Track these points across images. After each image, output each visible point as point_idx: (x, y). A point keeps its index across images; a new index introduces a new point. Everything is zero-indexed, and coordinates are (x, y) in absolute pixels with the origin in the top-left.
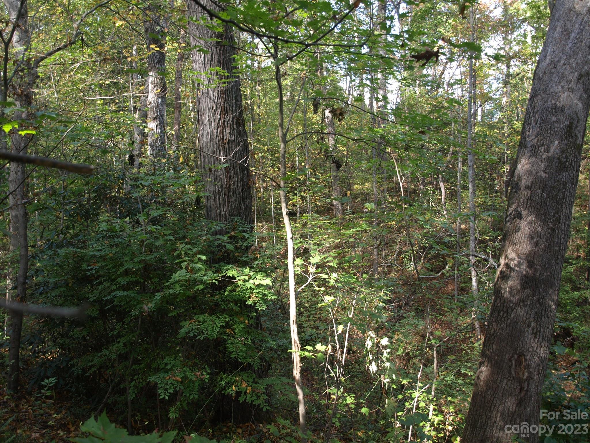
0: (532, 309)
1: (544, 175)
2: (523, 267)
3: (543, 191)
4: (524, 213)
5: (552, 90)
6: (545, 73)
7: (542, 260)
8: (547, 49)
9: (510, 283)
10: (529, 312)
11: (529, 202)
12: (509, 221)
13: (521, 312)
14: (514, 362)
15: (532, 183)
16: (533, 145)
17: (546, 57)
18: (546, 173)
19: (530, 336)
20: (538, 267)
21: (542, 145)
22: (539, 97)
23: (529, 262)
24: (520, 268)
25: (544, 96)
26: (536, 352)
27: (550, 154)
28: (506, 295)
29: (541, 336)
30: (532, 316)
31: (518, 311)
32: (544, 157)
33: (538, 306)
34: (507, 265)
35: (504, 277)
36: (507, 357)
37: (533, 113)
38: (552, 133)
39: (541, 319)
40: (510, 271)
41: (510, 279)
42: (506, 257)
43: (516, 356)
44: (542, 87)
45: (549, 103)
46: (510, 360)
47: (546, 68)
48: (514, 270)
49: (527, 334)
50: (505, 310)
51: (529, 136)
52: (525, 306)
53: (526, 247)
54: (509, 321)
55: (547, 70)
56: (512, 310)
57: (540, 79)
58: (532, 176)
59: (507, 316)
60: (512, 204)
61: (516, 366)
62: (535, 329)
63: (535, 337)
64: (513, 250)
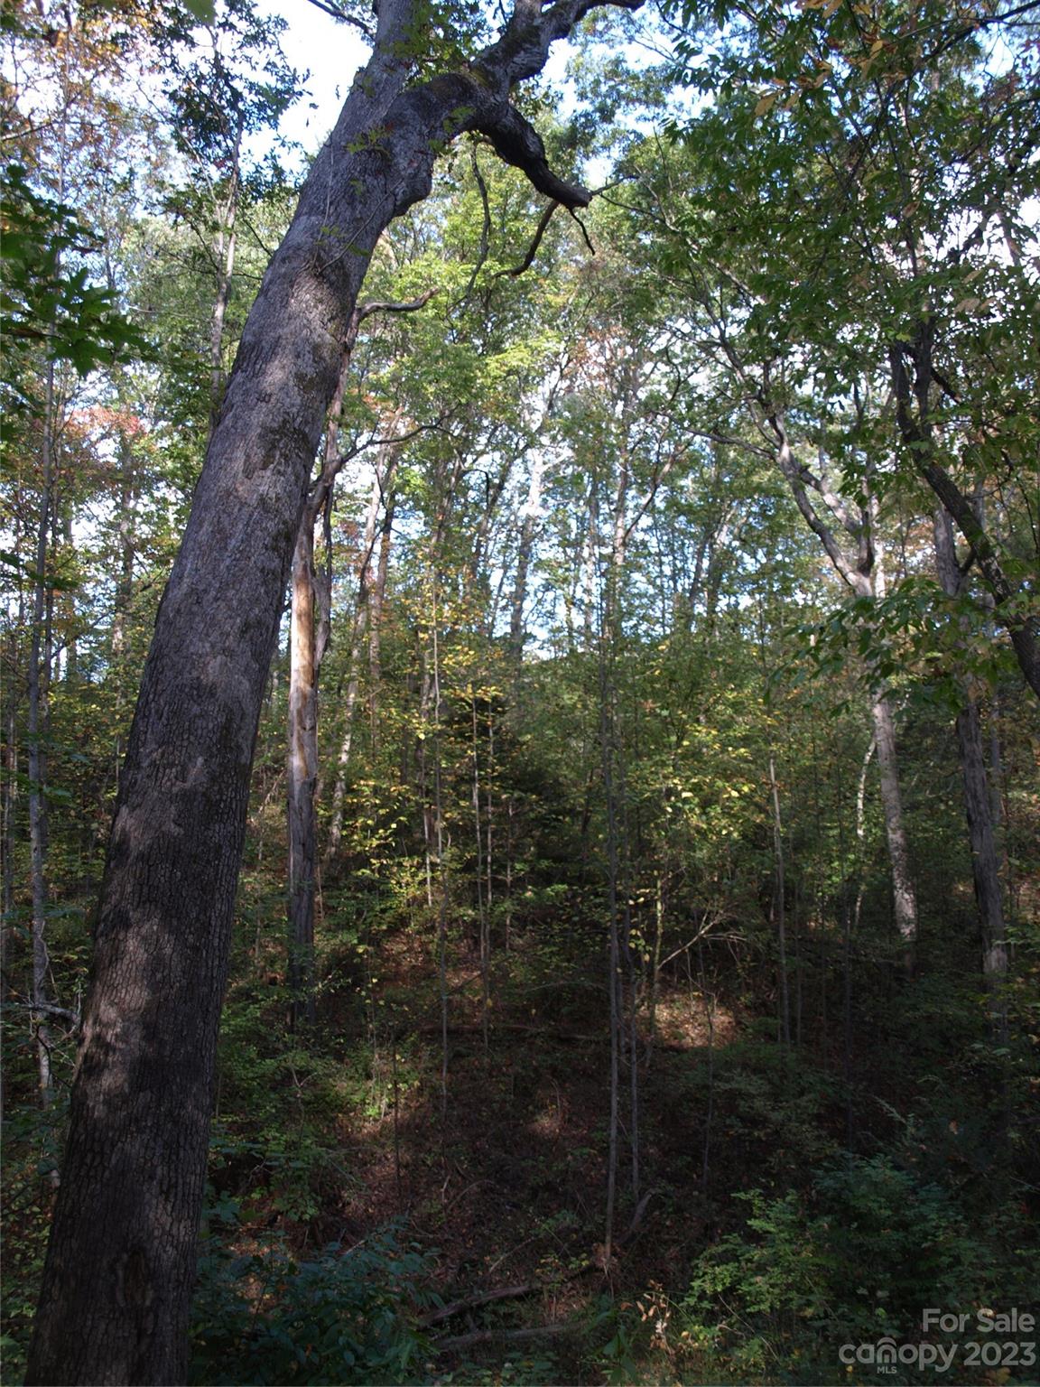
0: (157, 1134)
1: (175, 830)
2: (135, 1039)
3: (173, 865)
4: (134, 916)
5: (192, 649)
6: (178, 611)
7: (176, 1018)
8: (184, 562)
9: (107, 1081)
10: (152, 1144)
11: (145, 890)
12: (101, 935)
13: (133, 1147)
14: (120, 1273)
15: (151, 847)
16: (153, 764)
17: (181, 578)
18: (179, 825)
19: (154, 1202)
20: (166, 1038)
21: (172, 765)
22: (166, 661)
23: (146, 1027)
24: (127, 1042)
25: (176, 659)
26: (169, 1234)
27: (187, 785)
28: (100, 1111)
29: (180, 1195)
30: (159, 1151)
31: (127, 1147)
32: (175, 790)
33: (169, 1126)
34: (98, 1039)
35: (92, 1068)
36: (105, 1263)
37: (155, 694)
38: (192, 738)
39: (178, 1155)
40: (106, 1054)
41: (106, 1072)
42: (97, 1021)
43: (125, 1257)
44: (174, 641)
45: (186, 675)
46: (113, 1270)
47: (182, 601)
48: (114, 1050)
49: (148, 1196)
50: (97, 1149)
51: (144, 744)
52: (140, 1131)
53: (136, 996)
54: (107, 1174)
55: (182, 606)
56: (113, 1146)
57: (169, 623)
58: (152, 832)
59: (101, 1163)
60: (109, 895)
61: (126, 1281)
62: (166, 1182)
63: (167, 1200)
64: (112, 1004)
